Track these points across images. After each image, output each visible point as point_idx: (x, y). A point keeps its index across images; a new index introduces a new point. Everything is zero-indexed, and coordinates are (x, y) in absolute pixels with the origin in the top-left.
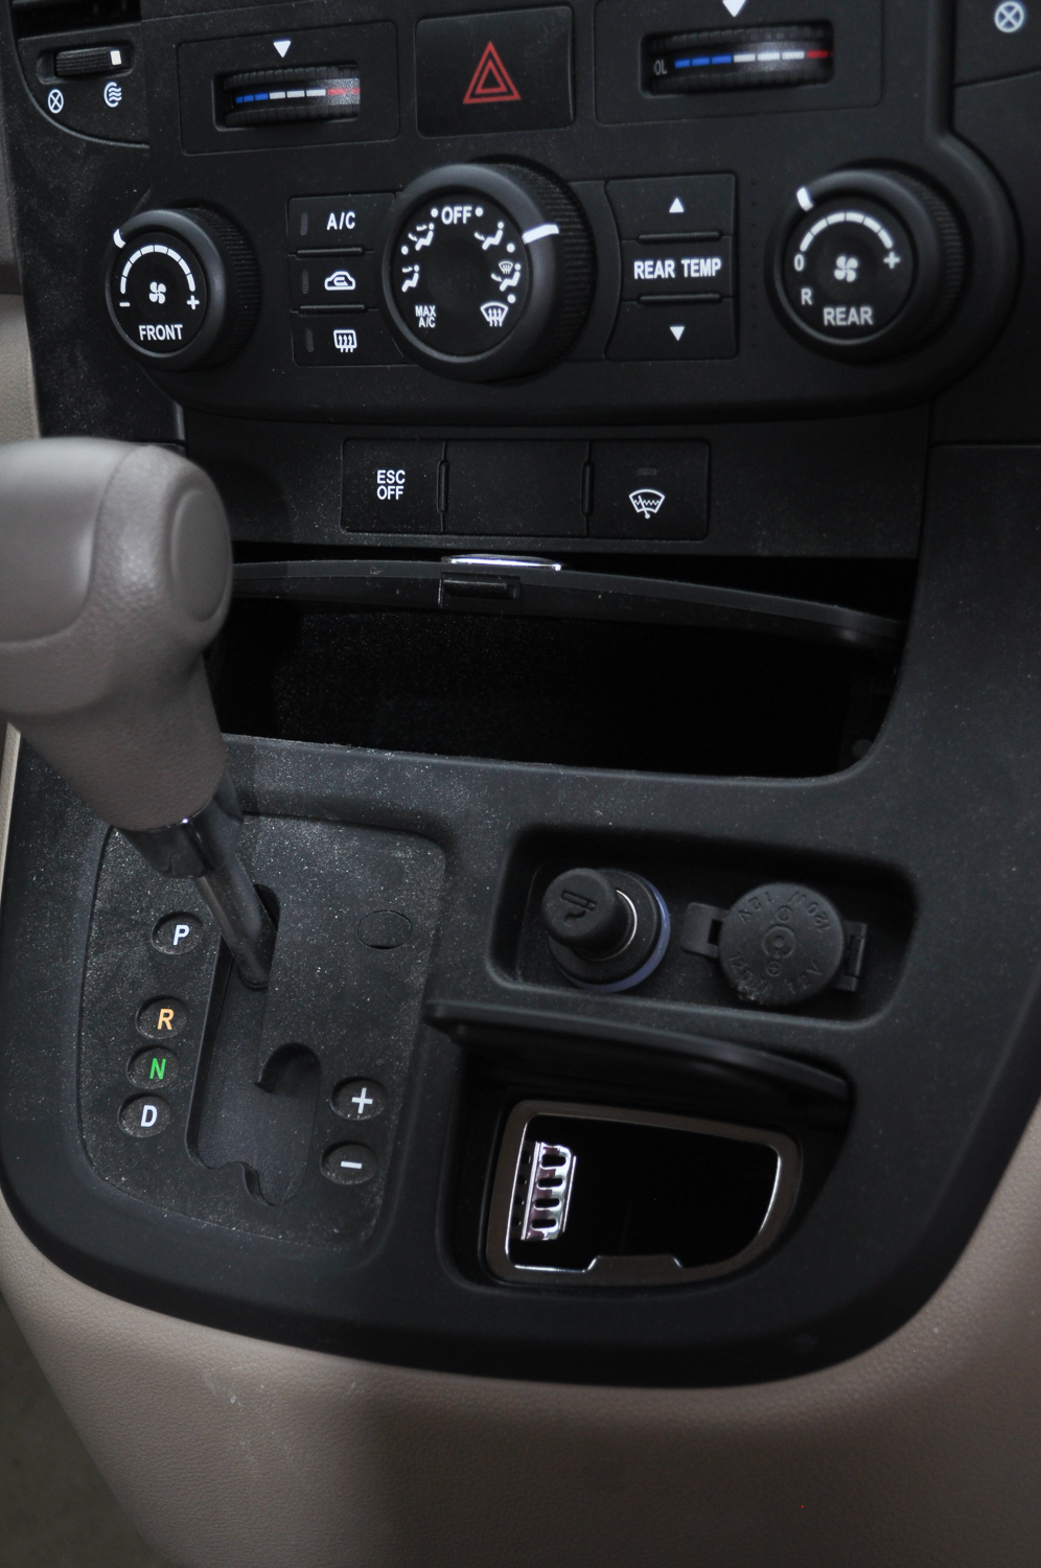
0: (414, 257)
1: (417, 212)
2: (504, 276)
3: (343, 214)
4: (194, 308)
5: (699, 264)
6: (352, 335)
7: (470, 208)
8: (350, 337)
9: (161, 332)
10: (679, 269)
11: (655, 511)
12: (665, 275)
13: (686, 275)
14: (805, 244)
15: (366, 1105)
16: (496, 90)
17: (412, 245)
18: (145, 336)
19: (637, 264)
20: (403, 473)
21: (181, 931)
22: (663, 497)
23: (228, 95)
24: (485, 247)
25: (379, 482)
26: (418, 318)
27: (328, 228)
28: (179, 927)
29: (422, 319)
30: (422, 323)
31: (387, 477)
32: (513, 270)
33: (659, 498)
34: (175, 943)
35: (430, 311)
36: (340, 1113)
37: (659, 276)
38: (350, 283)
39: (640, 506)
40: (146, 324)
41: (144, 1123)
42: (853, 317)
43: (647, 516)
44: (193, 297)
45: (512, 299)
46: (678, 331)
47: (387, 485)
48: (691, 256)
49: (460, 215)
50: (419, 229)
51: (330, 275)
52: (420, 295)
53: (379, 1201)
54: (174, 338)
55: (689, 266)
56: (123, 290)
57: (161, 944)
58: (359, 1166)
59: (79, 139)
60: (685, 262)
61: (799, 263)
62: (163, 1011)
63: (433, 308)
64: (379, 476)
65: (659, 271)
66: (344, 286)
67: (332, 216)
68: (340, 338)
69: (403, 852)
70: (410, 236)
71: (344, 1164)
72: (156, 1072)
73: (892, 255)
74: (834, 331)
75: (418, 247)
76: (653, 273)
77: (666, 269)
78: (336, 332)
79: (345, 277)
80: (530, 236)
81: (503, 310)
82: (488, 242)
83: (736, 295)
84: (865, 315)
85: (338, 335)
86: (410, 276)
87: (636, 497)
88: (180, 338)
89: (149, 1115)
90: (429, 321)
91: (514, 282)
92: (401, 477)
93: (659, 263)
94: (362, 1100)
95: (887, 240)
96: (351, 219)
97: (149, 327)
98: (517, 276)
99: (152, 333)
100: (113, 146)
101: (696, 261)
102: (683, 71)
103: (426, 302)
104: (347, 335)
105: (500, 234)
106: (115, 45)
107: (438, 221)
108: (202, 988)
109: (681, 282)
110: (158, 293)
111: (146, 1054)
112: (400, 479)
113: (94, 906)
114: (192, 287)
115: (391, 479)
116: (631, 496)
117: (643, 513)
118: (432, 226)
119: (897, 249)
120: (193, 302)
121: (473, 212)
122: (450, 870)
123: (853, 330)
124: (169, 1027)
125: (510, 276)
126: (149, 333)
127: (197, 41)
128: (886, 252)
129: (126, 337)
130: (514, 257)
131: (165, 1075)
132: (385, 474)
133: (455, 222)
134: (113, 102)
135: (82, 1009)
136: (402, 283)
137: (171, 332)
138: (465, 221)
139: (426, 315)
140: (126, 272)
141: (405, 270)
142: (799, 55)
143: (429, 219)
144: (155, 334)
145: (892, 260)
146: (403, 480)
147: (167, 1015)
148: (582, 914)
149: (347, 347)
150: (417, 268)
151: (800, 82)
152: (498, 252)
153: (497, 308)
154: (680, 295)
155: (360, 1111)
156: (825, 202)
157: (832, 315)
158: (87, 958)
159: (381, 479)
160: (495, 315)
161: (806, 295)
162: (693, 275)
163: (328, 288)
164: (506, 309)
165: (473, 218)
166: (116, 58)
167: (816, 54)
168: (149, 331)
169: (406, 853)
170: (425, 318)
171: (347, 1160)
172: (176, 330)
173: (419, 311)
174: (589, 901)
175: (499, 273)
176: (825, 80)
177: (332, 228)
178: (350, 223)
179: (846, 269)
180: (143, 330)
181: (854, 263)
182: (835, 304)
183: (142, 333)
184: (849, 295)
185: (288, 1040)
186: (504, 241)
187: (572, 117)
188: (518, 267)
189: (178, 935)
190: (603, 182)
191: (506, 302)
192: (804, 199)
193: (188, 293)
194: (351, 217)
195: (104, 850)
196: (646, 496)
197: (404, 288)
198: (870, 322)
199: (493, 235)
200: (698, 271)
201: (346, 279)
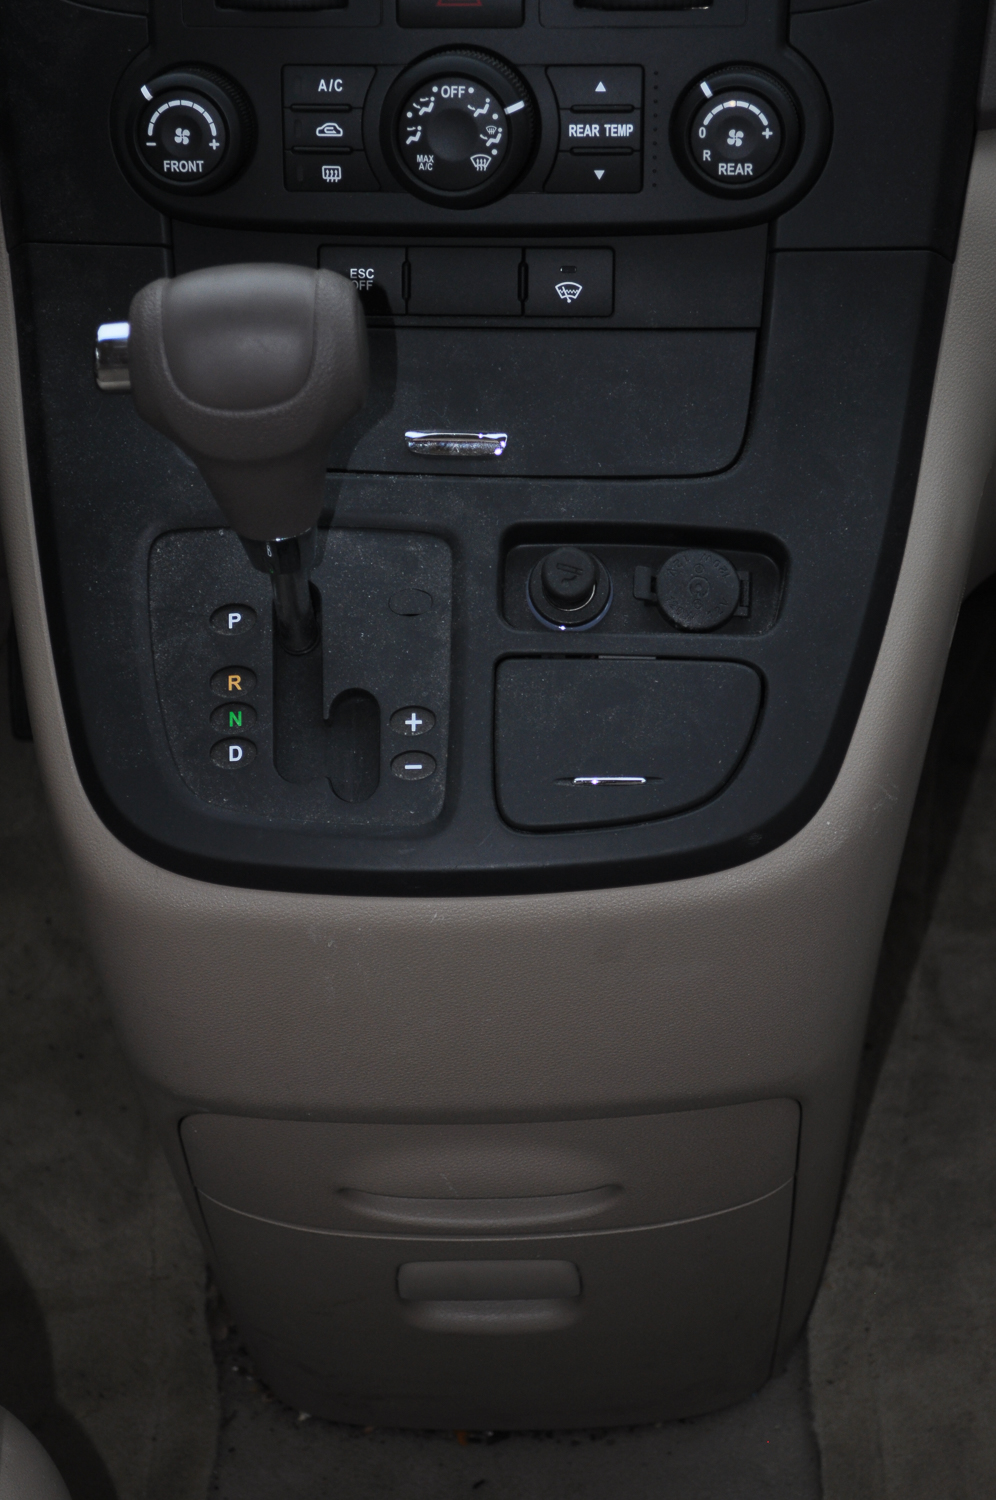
0: (417, 121)
1: (421, 87)
2: (490, 136)
3: (332, 80)
4: (214, 148)
5: (617, 128)
7: (464, 87)
8: (336, 171)
9: (184, 167)
10: (602, 130)
11: (575, 297)
12: (592, 135)
13: (607, 135)
14: (706, 121)
15: (417, 726)
17: (416, 111)
18: (169, 169)
19: (571, 126)
20: (373, 270)
21: (234, 618)
22: (581, 287)
24: (476, 115)
25: (352, 276)
26: (419, 164)
27: (319, 90)
28: (231, 616)
29: (422, 164)
30: (421, 167)
31: (358, 274)
32: (497, 133)
33: (578, 288)
34: (231, 627)
35: (429, 158)
36: (399, 732)
37: (588, 135)
38: (338, 132)
39: (563, 294)
40: (171, 159)
41: (232, 759)
42: (739, 170)
43: (569, 301)
44: (214, 140)
45: (495, 152)
46: (599, 174)
47: (359, 279)
48: (611, 123)
49: (456, 92)
50: (422, 100)
51: (320, 125)
53: (442, 788)
54: (195, 170)
55: (610, 129)
56: (150, 132)
57: (218, 628)
58: (419, 767)
60: (607, 126)
61: (702, 133)
62: (230, 678)
63: (431, 158)
64: (352, 272)
65: (588, 131)
66: (333, 134)
67: (322, 82)
68: (327, 171)
69: (415, 547)
70: (414, 105)
71: (407, 767)
72: (234, 722)
73: (767, 130)
74: (725, 179)
75: (421, 113)
76: (583, 133)
77: (593, 131)
78: (324, 167)
79: (335, 127)
80: (511, 109)
81: (487, 159)
82: (478, 112)
83: (642, 150)
85: (325, 169)
86: (414, 133)
87: (560, 288)
88: (201, 170)
89: (235, 753)
90: (428, 166)
91: (497, 140)
92: (370, 274)
93: (588, 127)
94: (414, 722)
95: (765, 121)
96: (339, 85)
97: (172, 162)
98: (499, 136)
99: (176, 166)
101: (615, 126)
103: (426, 151)
104: (334, 170)
105: (487, 106)
107: (438, 95)
108: (263, 655)
109: (603, 140)
110: (182, 136)
111: (223, 710)
112: (370, 275)
113: (149, 605)
114: (214, 132)
115: (362, 275)
116: (557, 287)
117: (566, 299)
118: (433, 99)
119: (771, 127)
120: (214, 145)
121: (466, 90)
122: (457, 556)
123: (739, 179)
124: (239, 688)
125: (494, 136)
126: (173, 166)
128: (764, 128)
129: (150, 170)
130: (497, 123)
131: (243, 723)
132: (358, 271)
133: (452, 96)
135: (157, 683)
136: (407, 138)
137: (193, 166)
138: (459, 96)
139: (425, 161)
140: (154, 119)
141: (409, 129)
143: (431, 94)
144: (178, 167)
145: (767, 133)
146: (372, 277)
147: (235, 680)
148: (574, 578)
149: (332, 179)
150: (419, 128)
152: (486, 119)
153: (483, 158)
154: (602, 149)
155: (414, 729)
156: (722, 93)
157: (724, 169)
158: (152, 645)
159: (354, 274)
160: (482, 164)
161: (707, 155)
162: (613, 135)
163: (318, 134)
164: (490, 159)
165: (466, 95)
168: (174, 165)
169: (417, 547)
170: (425, 164)
171: (410, 764)
172: (198, 165)
173: (420, 158)
174: (577, 569)
175: (486, 134)
177: (323, 90)
178: (338, 87)
179: (735, 138)
180: (167, 164)
181: (741, 134)
182: (727, 161)
183: (166, 166)
184: (737, 156)
185: (347, 687)
186: (490, 112)
188: (500, 130)
189: (231, 622)
190: (543, 69)
191: (490, 155)
192: (706, 89)
193: (211, 138)
194: (339, 83)
195: (149, 565)
196: (567, 287)
197: (408, 142)
198: (751, 173)
199: (482, 107)
200: (616, 132)
201: (335, 129)
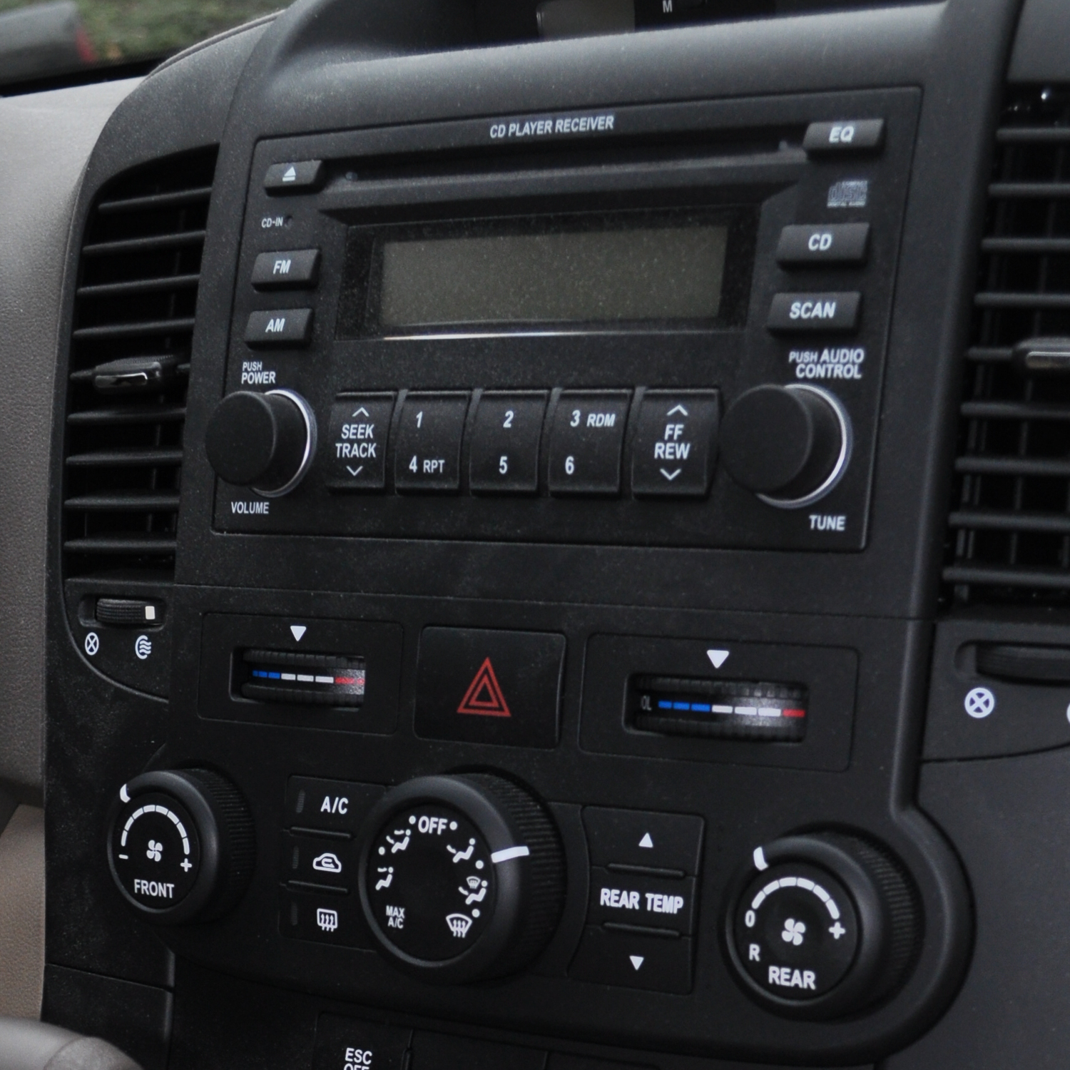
0: (389, 859)
1: (396, 818)
2: (471, 891)
3: (337, 799)
4: (186, 870)
5: (661, 900)
6: (333, 915)
7: (445, 821)
8: (332, 918)
9: (154, 889)
10: (643, 902)
12: (629, 906)
13: (649, 908)
14: (756, 903)
16: (488, 705)
17: (388, 847)
18: (139, 890)
19: (604, 891)
20: (370, 1054)
23: (245, 670)
24: (456, 860)
25: (347, 1059)
26: (388, 918)
27: (322, 810)
29: (391, 919)
30: (391, 923)
31: (354, 1056)
32: (480, 887)
35: (399, 912)
37: (624, 906)
38: (336, 867)
40: (141, 878)
42: (797, 979)
44: (186, 860)
45: (476, 913)
46: (637, 961)
47: (354, 1063)
48: (655, 892)
49: (435, 826)
50: (397, 833)
51: (318, 856)
52: (390, 896)
54: (165, 895)
55: (653, 900)
56: (123, 843)
59: (108, 684)
60: (649, 896)
61: (750, 919)
63: (402, 911)
64: (348, 1054)
65: (625, 901)
66: (330, 868)
67: (327, 799)
68: (323, 916)
70: (388, 838)
73: (838, 925)
74: (776, 989)
75: (394, 850)
76: (618, 902)
77: (630, 900)
78: (319, 910)
79: (333, 859)
81: (467, 922)
82: (459, 856)
83: (696, 935)
84: (807, 980)
85: (321, 913)
86: (384, 876)
88: (171, 896)
90: (397, 922)
91: (479, 897)
92: (368, 1057)
93: (625, 893)
95: (834, 912)
96: (344, 806)
97: (143, 882)
98: (483, 892)
99: (146, 888)
100: (137, 696)
101: (660, 896)
102: (665, 712)
103: (396, 903)
104: (330, 915)
105: (470, 850)
106: (151, 601)
107: (414, 828)
109: (643, 915)
110: (155, 851)
112: (367, 1060)
114: (187, 851)
115: (358, 1059)
118: (408, 832)
119: (842, 921)
120: (186, 865)
121: (448, 825)
123: (795, 992)
125: (477, 891)
126: (143, 887)
127: (221, 613)
128: (832, 922)
129: (122, 887)
130: (482, 874)
132: (353, 1052)
133: (431, 831)
134: (143, 654)
136: (376, 882)
137: (163, 890)
138: (439, 832)
139: (395, 915)
140: (128, 826)
141: (380, 870)
142: (776, 712)
143: (406, 825)
144: (148, 889)
145: (837, 931)
146: (369, 1062)
149: (328, 926)
150: (391, 870)
151: (774, 739)
152: (467, 867)
153: (462, 920)
154: (641, 927)
156: (779, 865)
157: (777, 975)
159: (349, 1057)
160: (459, 927)
161: (754, 951)
162: (656, 909)
163: (315, 867)
164: (470, 922)
165: (447, 831)
166: (150, 613)
167: (792, 713)
168: (142, 886)
170: (395, 918)
172: (168, 888)
173: (390, 911)
175: (466, 887)
176: (799, 740)
177: (326, 810)
178: (343, 809)
179: (794, 932)
180: (138, 884)
181: (801, 927)
182: (780, 965)
183: (137, 886)
184: (794, 958)
186: (475, 857)
187: (557, 740)
188: (485, 883)
190: (580, 807)
191: (471, 916)
192: (759, 859)
193: (182, 856)
194: (344, 803)
197: (378, 887)
198: (813, 987)
199: (464, 850)
200: (660, 906)
201: (334, 862)
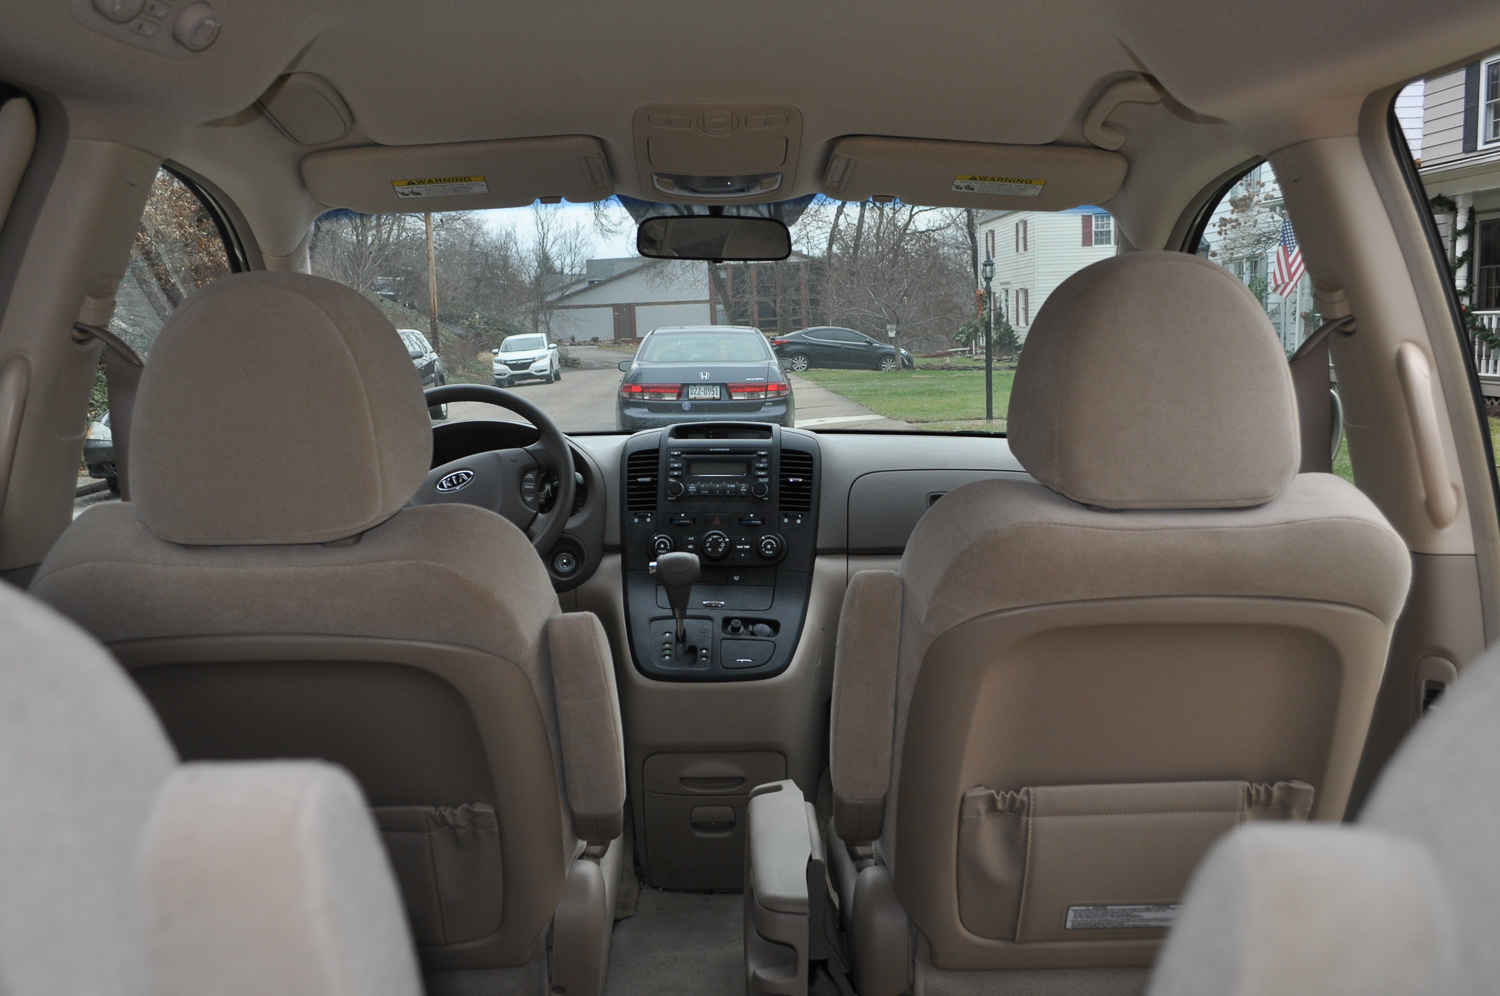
1: (710, 536)
12: (742, 548)
19: (737, 546)
22: (739, 577)
23: (672, 520)
41: (666, 659)
43: (737, 580)
46: (743, 556)
53: (710, 662)
56: (656, 545)
60: (744, 546)
62: (666, 645)
73: (775, 546)
74: (767, 555)
106: (649, 513)
110: (662, 546)
111: (665, 651)
116: (734, 577)
118: (712, 538)
120: (668, 547)
122: (714, 623)
131: (669, 653)
139: (710, 549)
154: (743, 550)
155: (704, 653)
156: (766, 539)
158: (650, 639)
160: (720, 550)
163: (688, 548)
169: (705, 621)
171: (703, 659)
172: (665, 551)
179: (769, 547)
183: (659, 551)
184: (769, 550)
